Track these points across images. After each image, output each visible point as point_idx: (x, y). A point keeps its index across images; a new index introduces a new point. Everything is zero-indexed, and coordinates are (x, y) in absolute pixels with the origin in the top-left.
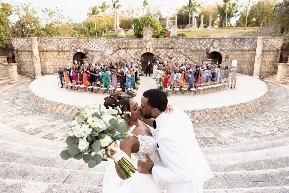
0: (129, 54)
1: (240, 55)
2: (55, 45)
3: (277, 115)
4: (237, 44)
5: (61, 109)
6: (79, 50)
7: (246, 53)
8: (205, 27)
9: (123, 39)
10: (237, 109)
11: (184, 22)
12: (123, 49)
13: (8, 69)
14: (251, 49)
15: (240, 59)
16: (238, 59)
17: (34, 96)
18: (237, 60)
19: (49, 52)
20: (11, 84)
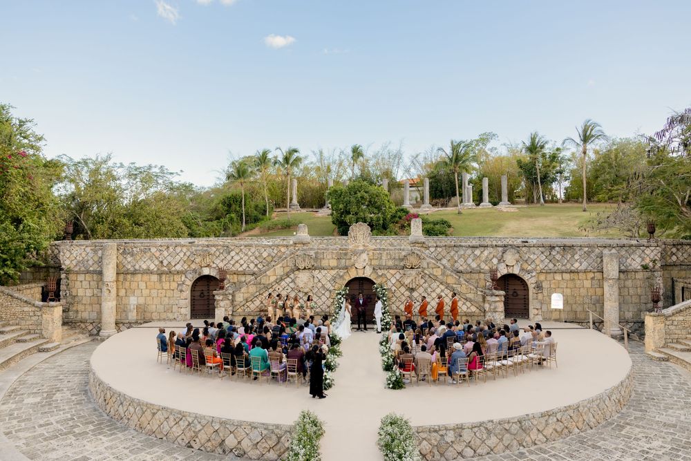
0: (319, 281)
1: (567, 280)
2: (154, 259)
3: (651, 433)
4: (558, 257)
5: (162, 421)
6: (206, 272)
7: (580, 278)
8: (495, 204)
9: (305, 247)
10: (558, 420)
11: (444, 194)
12: (305, 269)
13: (42, 315)
14: (590, 268)
15: (569, 290)
16: (565, 290)
17: (101, 386)
18: (563, 293)
19: (140, 275)
20: (44, 351)
